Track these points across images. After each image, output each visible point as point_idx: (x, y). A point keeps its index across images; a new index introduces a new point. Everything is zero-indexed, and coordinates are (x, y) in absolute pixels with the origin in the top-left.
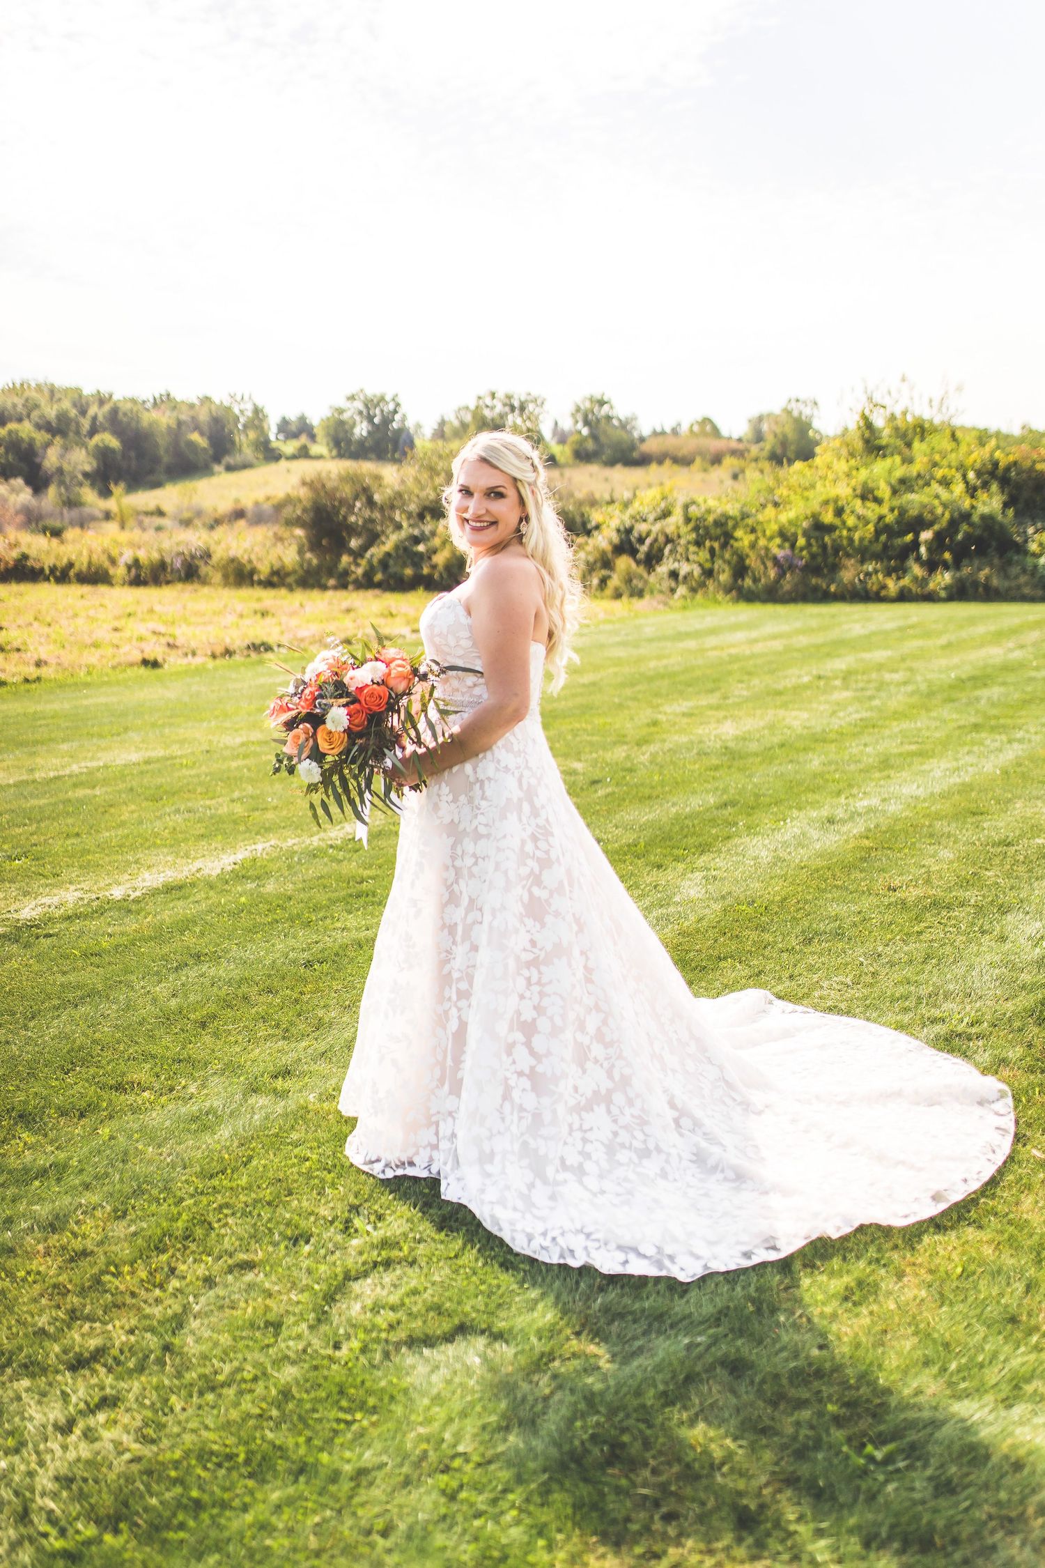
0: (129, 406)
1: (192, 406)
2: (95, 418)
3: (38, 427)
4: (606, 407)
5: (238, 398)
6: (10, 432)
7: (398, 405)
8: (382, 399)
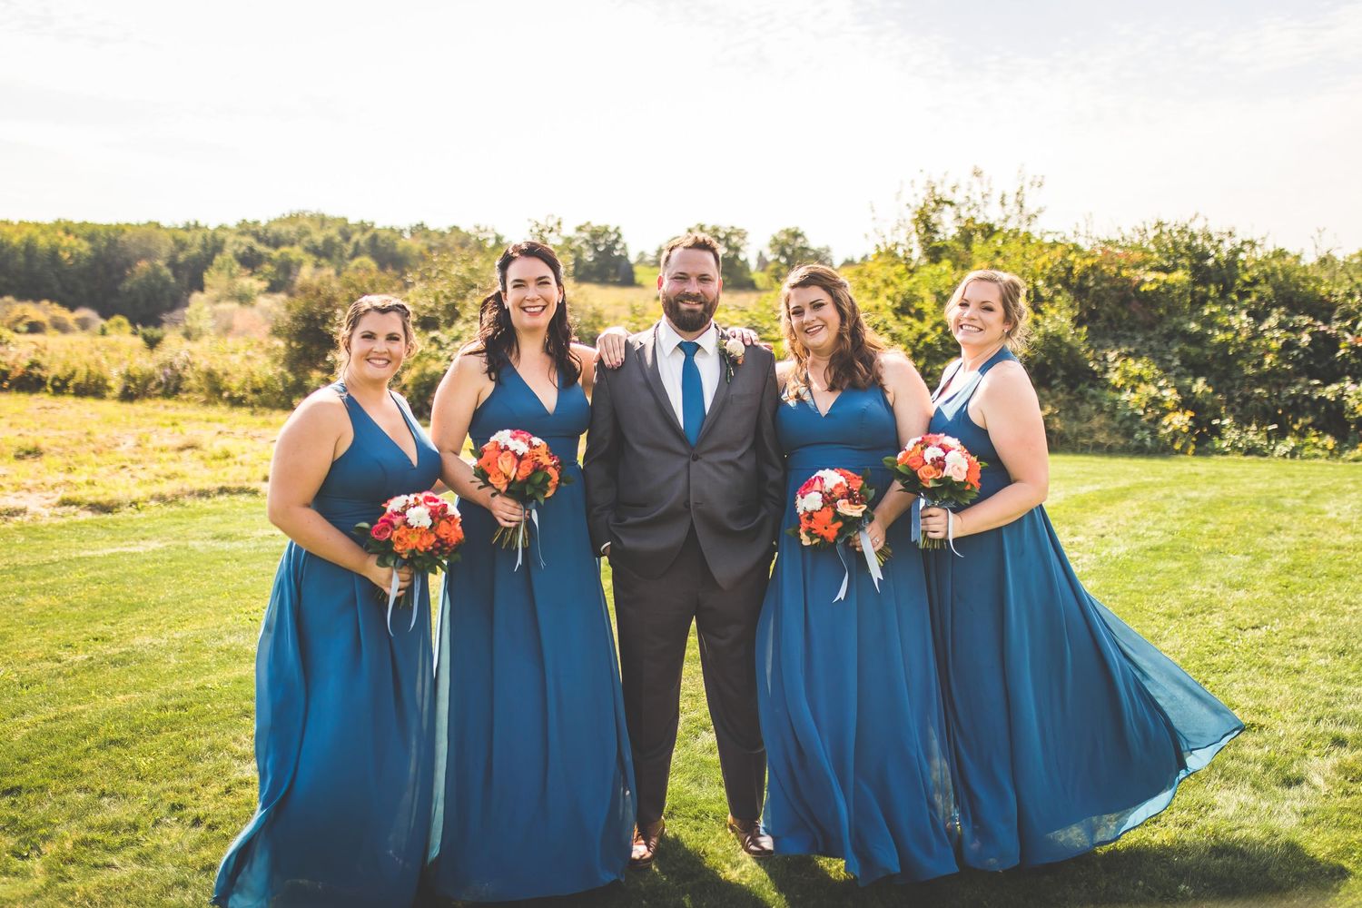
0: (387, 234)
1: (442, 234)
2: (357, 244)
3: (307, 250)
4: (800, 240)
5: (482, 228)
6: (282, 254)
7: (619, 236)
8: (606, 231)
